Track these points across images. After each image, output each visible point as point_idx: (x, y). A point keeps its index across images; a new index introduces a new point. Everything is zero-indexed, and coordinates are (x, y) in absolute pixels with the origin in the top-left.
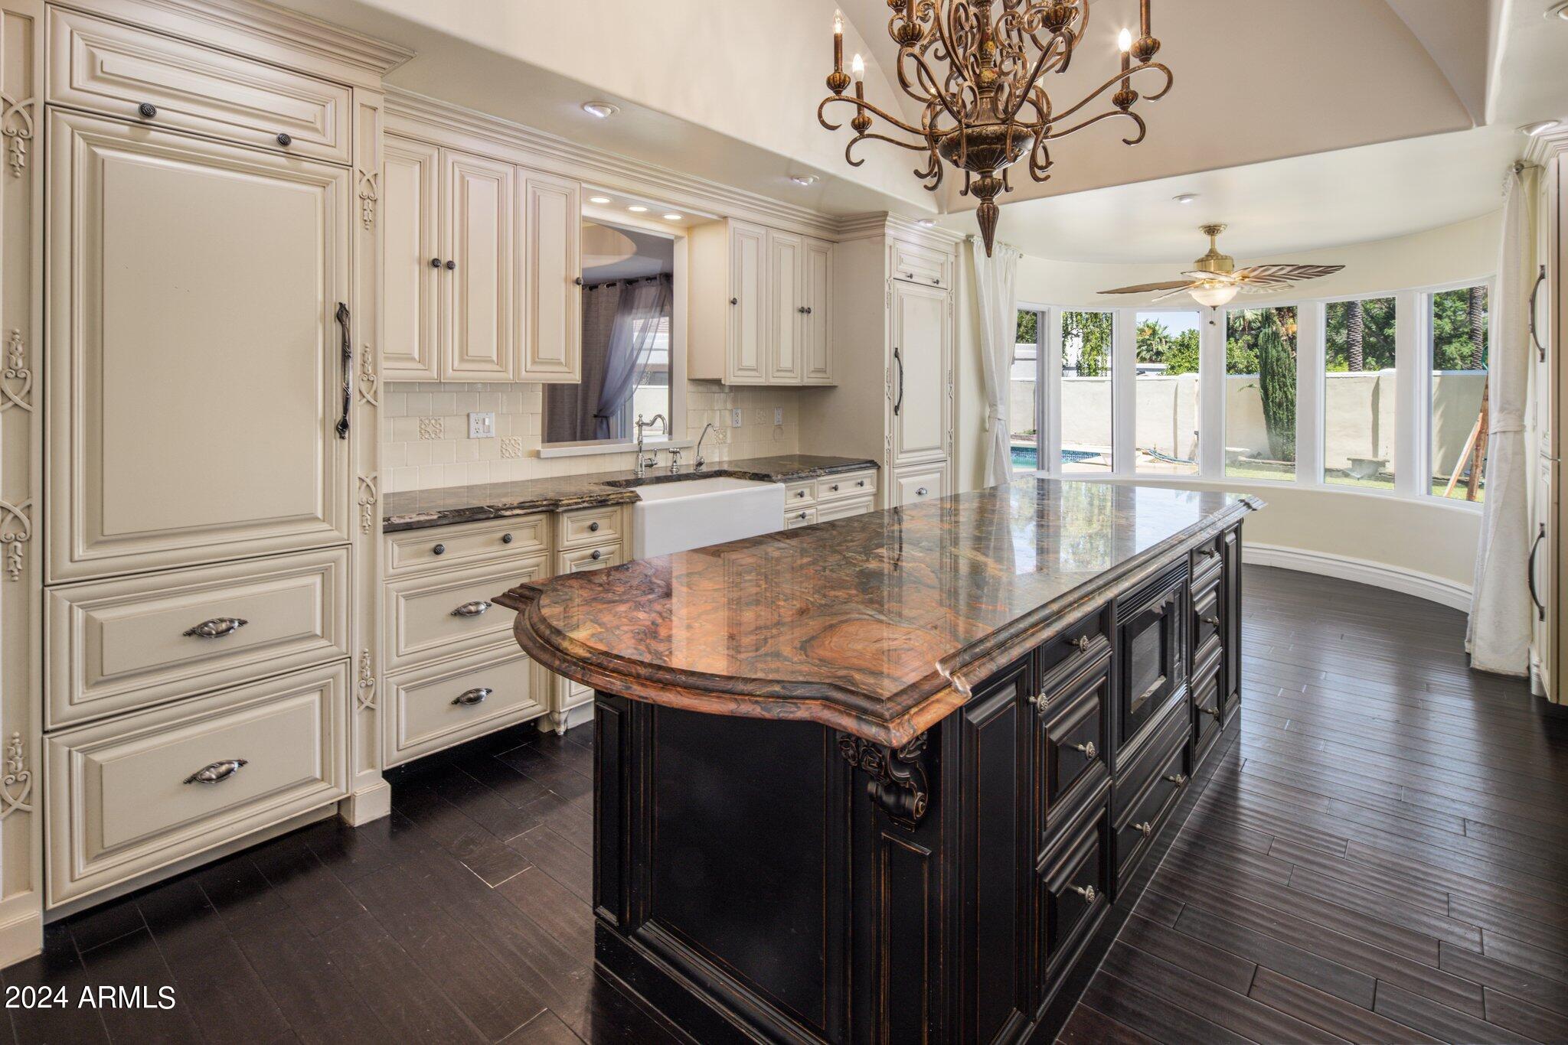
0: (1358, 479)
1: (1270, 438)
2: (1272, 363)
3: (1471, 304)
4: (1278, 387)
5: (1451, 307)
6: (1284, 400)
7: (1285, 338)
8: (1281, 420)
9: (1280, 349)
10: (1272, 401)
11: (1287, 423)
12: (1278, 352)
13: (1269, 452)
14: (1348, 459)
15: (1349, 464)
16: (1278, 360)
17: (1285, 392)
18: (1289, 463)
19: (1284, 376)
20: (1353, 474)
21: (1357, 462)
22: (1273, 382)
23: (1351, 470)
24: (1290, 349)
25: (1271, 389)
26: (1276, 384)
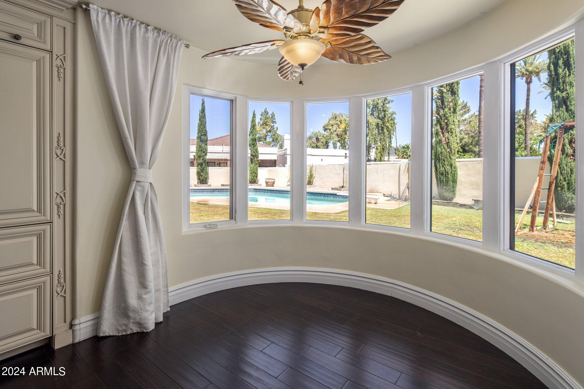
0: (477, 210)
1: (438, 189)
2: (439, 154)
3: (525, 136)
4: (441, 166)
5: (518, 137)
6: (444, 171)
7: (445, 142)
8: (443, 181)
9: (442, 147)
10: (439, 172)
11: (446, 182)
12: (441, 149)
13: (438, 197)
14: (473, 200)
15: (473, 202)
16: (441, 153)
17: (445, 168)
18: (446, 201)
19: (444, 160)
20: (475, 207)
21: (477, 201)
22: (439, 163)
23: (473, 205)
24: (447, 148)
25: (438, 167)
26: (441, 164)
